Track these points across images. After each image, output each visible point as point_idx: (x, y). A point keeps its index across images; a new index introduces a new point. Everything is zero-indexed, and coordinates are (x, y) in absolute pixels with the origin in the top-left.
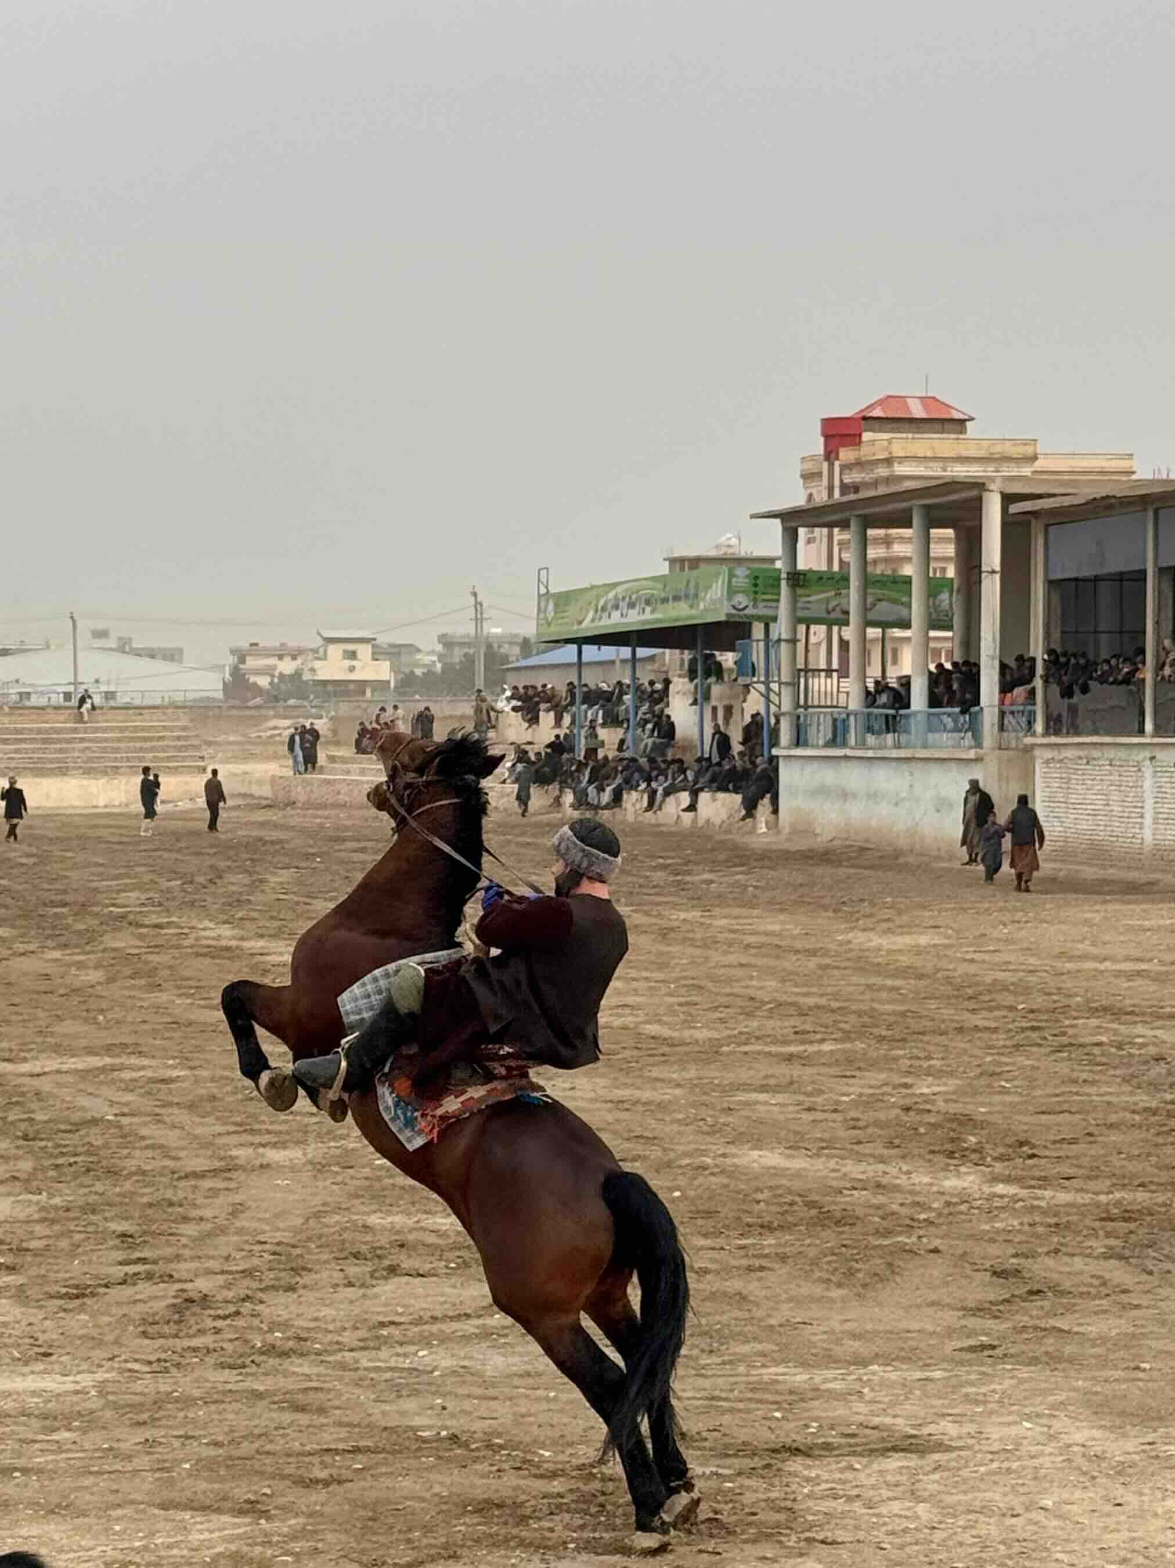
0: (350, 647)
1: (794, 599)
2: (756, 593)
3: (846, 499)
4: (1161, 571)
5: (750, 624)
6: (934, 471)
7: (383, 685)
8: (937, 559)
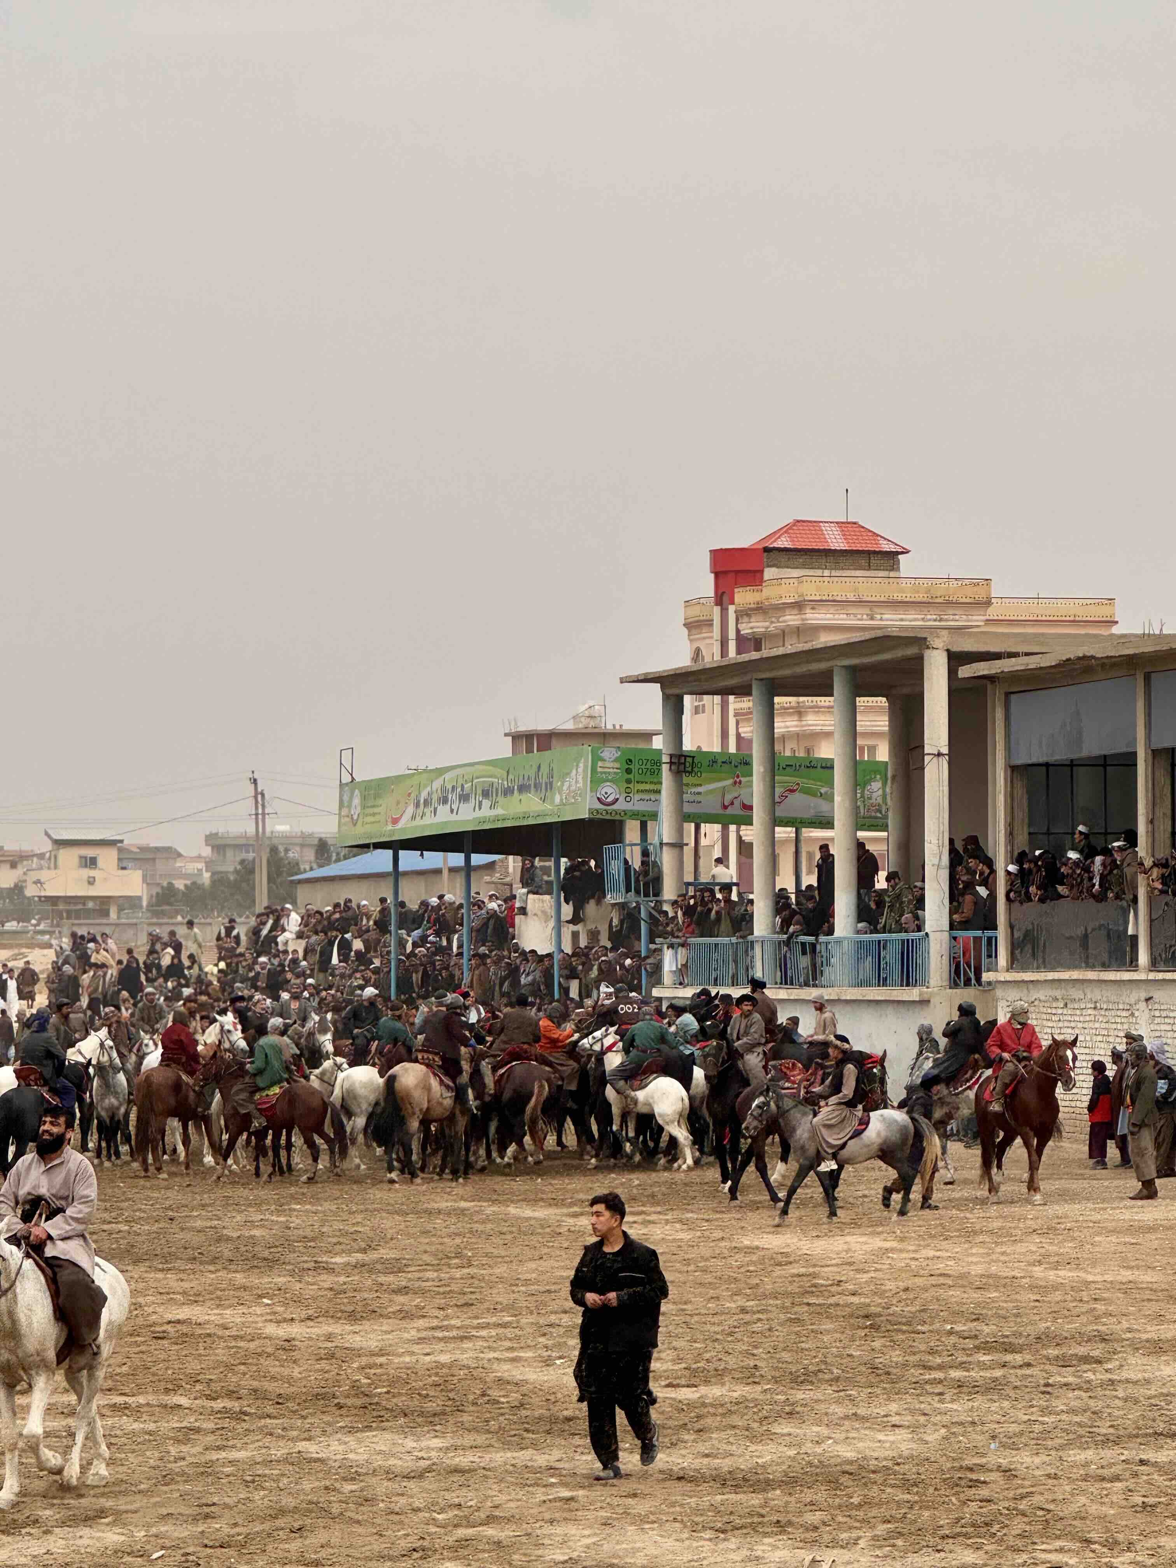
0: (89, 852)
1: (680, 790)
2: (628, 781)
3: (745, 657)
4: (1155, 753)
5: (621, 823)
6: (858, 618)
7: (131, 902)
8: (866, 735)
